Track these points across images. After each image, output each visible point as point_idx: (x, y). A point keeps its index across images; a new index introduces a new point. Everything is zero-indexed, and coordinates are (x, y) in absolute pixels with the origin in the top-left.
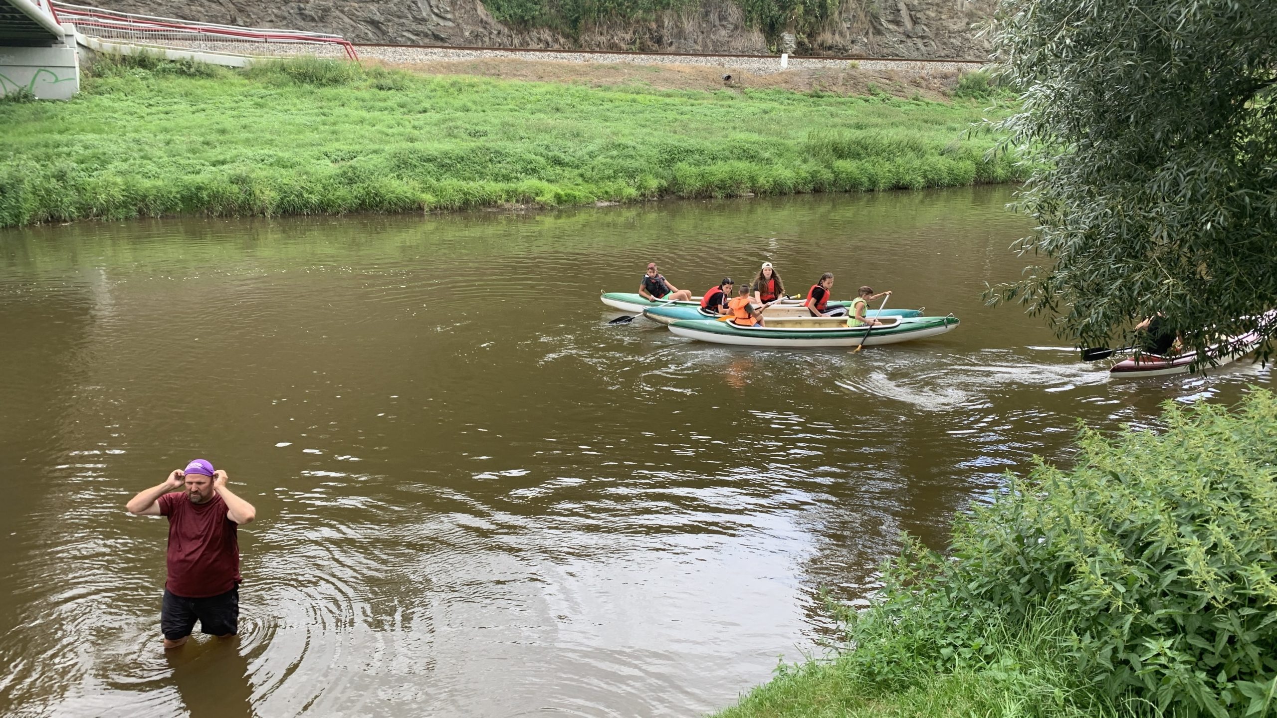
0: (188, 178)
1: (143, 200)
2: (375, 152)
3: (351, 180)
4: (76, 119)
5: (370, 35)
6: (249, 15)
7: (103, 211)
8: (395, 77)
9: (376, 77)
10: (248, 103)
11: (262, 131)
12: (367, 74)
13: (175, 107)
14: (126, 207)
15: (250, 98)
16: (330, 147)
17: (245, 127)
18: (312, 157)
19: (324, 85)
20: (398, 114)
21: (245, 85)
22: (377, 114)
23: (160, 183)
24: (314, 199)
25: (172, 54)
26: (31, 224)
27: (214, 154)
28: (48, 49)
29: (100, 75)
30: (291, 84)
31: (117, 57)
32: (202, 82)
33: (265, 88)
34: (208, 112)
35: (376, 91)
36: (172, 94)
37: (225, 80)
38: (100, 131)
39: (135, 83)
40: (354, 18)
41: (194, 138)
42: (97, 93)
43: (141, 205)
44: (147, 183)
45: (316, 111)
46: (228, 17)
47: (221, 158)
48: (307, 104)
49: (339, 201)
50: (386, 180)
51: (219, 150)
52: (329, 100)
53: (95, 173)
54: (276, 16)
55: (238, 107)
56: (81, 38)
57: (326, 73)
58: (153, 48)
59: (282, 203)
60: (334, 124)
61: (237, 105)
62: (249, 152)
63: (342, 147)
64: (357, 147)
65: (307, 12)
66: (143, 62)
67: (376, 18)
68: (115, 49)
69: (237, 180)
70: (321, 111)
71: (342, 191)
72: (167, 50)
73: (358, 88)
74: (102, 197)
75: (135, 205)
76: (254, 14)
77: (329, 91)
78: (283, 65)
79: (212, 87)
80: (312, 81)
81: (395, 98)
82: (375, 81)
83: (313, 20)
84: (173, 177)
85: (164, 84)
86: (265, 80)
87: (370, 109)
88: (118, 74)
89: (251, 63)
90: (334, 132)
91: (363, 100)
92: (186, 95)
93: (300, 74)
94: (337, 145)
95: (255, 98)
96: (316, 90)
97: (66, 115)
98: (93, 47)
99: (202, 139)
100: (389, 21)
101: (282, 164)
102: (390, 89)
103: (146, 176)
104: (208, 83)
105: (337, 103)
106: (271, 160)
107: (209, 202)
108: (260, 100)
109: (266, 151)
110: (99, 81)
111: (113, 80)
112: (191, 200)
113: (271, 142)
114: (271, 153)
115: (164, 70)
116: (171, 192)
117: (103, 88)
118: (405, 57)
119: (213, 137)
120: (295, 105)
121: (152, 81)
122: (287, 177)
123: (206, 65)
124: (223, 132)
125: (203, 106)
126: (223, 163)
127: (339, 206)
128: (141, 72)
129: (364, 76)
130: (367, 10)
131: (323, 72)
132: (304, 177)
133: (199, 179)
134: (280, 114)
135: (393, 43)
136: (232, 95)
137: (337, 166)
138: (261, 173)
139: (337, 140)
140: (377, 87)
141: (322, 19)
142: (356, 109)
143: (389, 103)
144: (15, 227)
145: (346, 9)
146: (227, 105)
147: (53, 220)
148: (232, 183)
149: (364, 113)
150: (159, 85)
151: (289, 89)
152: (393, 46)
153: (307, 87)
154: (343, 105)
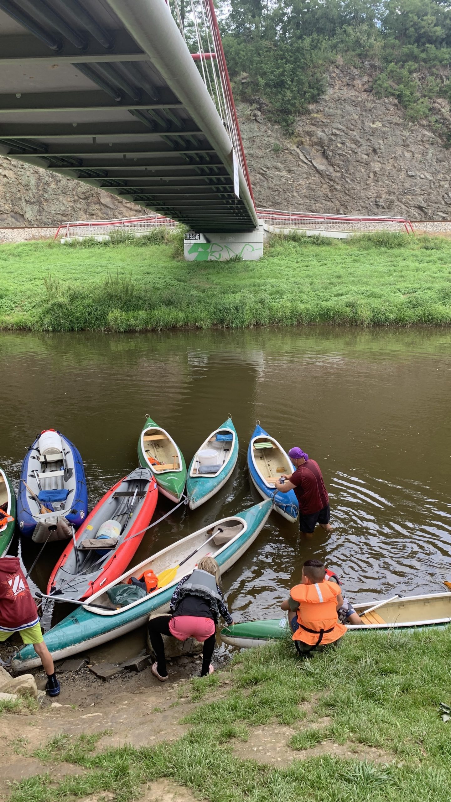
0: (324, 304)
1: (300, 315)
2: (429, 288)
3: (414, 305)
4: (264, 270)
5: (417, 215)
6: (347, 207)
7: (281, 321)
8: (436, 241)
9: (425, 242)
10: (349, 259)
11: (360, 276)
12: (419, 240)
13: (311, 263)
14: (291, 319)
15: (350, 257)
16: (401, 285)
17: (350, 274)
18: (391, 292)
19: (393, 248)
20: (438, 265)
21: (347, 249)
22: (425, 264)
23: (309, 306)
24: (392, 316)
25: (309, 233)
26: (248, 327)
27: (335, 290)
28: (251, 234)
29: (273, 247)
30: (374, 248)
31: (282, 236)
32: (324, 248)
33: (358, 250)
34: (328, 265)
35: (424, 250)
36: (308, 255)
37: (336, 247)
38: (277, 278)
39: (289, 250)
40: (408, 205)
41: (324, 281)
42: (271, 256)
43: (299, 317)
44: (302, 306)
45: (390, 263)
46: (335, 209)
47: (340, 292)
48: (383, 259)
49: (407, 318)
50: (436, 306)
51: (338, 287)
52: (396, 257)
53: (278, 300)
54: (362, 207)
55: (344, 262)
56: (266, 227)
57: (394, 240)
58: (299, 230)
59: (374, 318)
60: (401, 271)
61: (343, 261)
62: (355, 288)
63: (408, 286)
64: (417, 286)
65: (380, 204)
66: (294, 238)
67: (422, 205)
68: (281, 231)
69: (348, 305)
70: (392, 263)
71: (409, 312)
72: (307, 231)
73: (413, 249)
74: (280, 314)
75: (296, 318)
76: (350, 206)
77: (396, 251)
78: (369, 236)
79: (329, 251)
80: (386, 246)
81: (436, 254)
82: (424, 244)
83: (383, 208)
84: (316, 303)
85: (305, 250)
86: (358, 245)
87: (421, 261)
88: (282, 245)
89: (351, 236)
90: (402, 277)
91: (417, 257)
92: (316, 256)
93: (379, 242)
94: (405, 284)
95: (353, 257)
96: (388, 251)
97: (259, 268)
98: (270, 231)
99: (328, 281)
100: (429, 206)
101: (374, 295)
102: (432, 249)
103: (302, 302)
104: (327, 248)
105: (401, 258)
106: (368, 293)
107: (333, 317)
108: (356, 258)
109: (364, 288)
110: (272, 249)
111: (279, 249)
112: (324, 316)
113: (366, 283)
114: (368, 289)
115: (305, 242)
116: (314, 311)
117: (274, 253)
118: (440, 228)
119: (335, 280)
120: (376, 260)
121: (298, 248)
122: (376, 303)
123: (327, 238)
124: (339, 277)
125: (325, 262)
126: (341, 295)
127: (407, 321)
128: (293, 243)
129: (417, 242)
130: (416, 201)
131: (392, 240)
132: (387, 304)
133: (329, 304)
134: (369, 266)
135: (431, 220)
136: (340, 255)
137: (405, 297)
138: (363, 301)
139: (404, 281)
140: (424, 247)
141: (389, 207)
142: (412, 262)
143: (432, 258)
144: (241, 328)
145: (403, 200)
146: (338, 261)
147: (258, 325)
148: (347, 306)
149: (417, 264)
150: (302, 250)
151: (373, 250)
152: (432, 222)
153: (383, 249)
154: (405, 260)
